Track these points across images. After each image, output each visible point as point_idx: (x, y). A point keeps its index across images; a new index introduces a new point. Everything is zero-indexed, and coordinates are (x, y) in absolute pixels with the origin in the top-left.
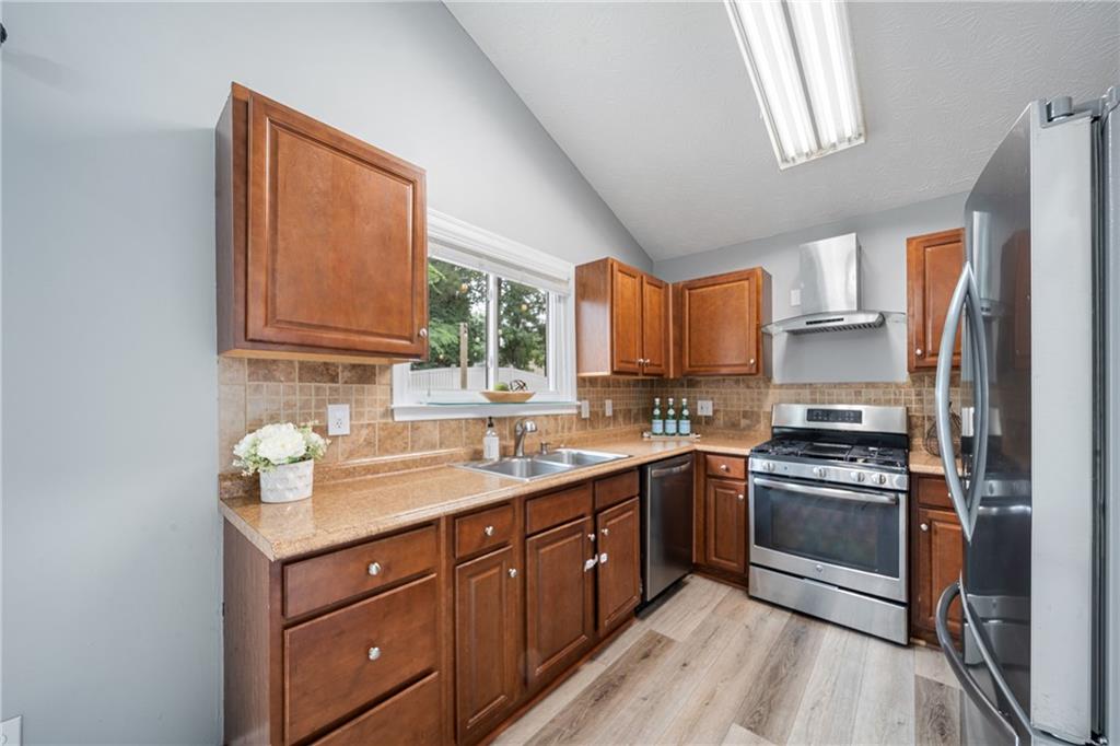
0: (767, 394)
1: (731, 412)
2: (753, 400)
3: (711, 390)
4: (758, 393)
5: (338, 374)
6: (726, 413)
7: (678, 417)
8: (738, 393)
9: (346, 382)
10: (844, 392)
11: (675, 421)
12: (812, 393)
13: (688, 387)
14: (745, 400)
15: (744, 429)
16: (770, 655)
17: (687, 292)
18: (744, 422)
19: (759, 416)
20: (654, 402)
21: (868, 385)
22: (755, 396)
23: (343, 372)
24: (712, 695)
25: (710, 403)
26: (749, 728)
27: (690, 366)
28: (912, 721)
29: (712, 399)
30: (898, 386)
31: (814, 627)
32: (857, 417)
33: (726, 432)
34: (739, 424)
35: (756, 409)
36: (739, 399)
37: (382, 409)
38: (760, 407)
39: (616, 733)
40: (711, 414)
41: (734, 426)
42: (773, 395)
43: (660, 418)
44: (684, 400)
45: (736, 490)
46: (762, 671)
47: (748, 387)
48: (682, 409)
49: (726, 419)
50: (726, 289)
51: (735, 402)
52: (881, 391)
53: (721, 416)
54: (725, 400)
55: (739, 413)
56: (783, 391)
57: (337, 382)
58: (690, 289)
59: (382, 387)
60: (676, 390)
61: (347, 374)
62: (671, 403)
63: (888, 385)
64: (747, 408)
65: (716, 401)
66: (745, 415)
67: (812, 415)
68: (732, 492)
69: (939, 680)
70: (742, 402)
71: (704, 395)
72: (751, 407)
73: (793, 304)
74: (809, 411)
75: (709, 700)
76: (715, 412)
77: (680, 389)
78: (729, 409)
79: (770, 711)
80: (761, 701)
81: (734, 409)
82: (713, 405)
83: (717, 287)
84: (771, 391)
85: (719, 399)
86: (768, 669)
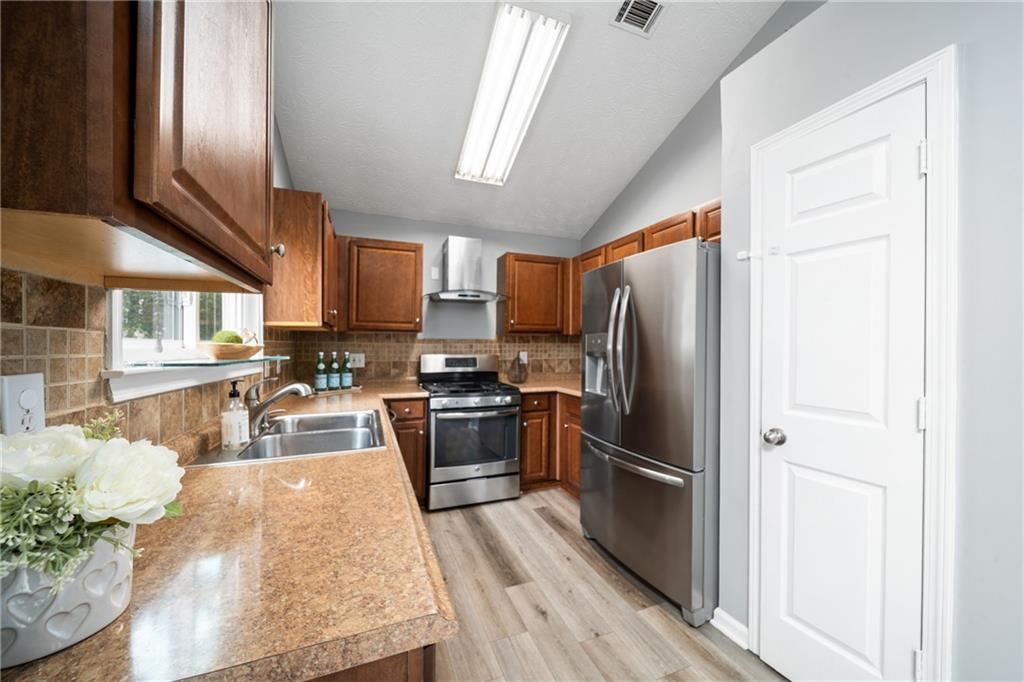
0: (412, 347)
1: (384, 363)
2: (401, 352)
3: (363, 344)
4: (407, 347)
5: (20, 299)
6: (378, 364)
7: (342, 370)
8: (389, 347)
9: (35, 323)
10: (463, 345)
11: (338, 375)
12: (445, 347)
13: (339, 340)
14: (395, 352)
15: (394, 377)
16: (478, 540)
17: (355, 249)
18: (393, 372)
19: (406, 365)
20: (319, 356)
21: (478, 341)
22: (404, 349)
23: (29, 295)
24: (479, 584)
25: (363, 355)
26: (513, 585)
27: (357, 320)
28: (553, 531)
29: (364, 352)
30: (491, 342)
31: (477, 510)
32: (473, 362)
33: (380, 381)
34: (389, 374)
35: (404, 360)
36: (389, 352)
37: (92, 381)
38: (407, 358)
39: (461, 657)
40: (363, 365)
41: (386, 375)
42: (417, 348)
43: (324, 373)
44: (335, 353)
45: (416, 428)
46: (484, 551)
47: (398, 341)
48: (332, 362)
49: (378, 369)
50: (395, 256)
51: (386, 354)
52: (482, 345)
53: (373, 367)
54: (377, 352)
55: (389, 363)
56: (425, 345)
57: (19, 321)
58: (358, 246)
59: (94, 333)
60: (323, 343)
61: (38, 301)
62: (335, 357)
63: (486, 341)
64: (397, 359)
65: (368, 354)
66: (395, 365)
67: (449, 363)
68: (413, 430)
69: (540, 506)
70: (392, 355)
71: (356, 348)
72: (400, 358)
73: (433, 278)
74: (447, 360)
75: (481, 587)
76: (367, 364)
77: (330, 342)
78: (380, 360)
79: (510, 568)
80: (502, 568)
81: (386, 360)
82: (366, 357)
83: (387, 251)
84: (416, 345)
85: (371, 352)
86: (485, 548)
